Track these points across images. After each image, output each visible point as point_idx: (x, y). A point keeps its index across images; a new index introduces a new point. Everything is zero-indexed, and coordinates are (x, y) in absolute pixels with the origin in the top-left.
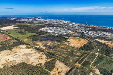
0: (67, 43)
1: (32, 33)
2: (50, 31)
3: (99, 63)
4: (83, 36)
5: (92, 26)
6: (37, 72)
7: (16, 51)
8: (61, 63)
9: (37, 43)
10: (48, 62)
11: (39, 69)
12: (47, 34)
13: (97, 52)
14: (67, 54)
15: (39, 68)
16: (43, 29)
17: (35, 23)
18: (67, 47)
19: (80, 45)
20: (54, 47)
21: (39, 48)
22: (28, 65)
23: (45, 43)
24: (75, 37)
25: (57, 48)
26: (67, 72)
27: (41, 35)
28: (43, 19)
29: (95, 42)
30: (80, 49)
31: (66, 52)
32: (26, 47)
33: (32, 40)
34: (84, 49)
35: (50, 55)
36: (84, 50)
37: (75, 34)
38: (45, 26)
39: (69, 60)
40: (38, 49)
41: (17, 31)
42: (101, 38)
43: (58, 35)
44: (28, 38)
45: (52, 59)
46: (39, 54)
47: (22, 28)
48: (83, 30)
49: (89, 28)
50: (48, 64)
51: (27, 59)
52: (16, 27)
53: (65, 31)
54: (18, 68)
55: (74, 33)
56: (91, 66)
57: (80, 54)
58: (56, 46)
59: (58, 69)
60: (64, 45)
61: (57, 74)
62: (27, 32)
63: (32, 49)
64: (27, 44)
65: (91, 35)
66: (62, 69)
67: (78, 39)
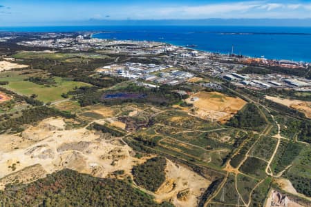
0: (186, 110)
1: (74, 80)
2: (129, 75)
3: (289, 164)
4: (228, 89)
5: (248, 59)
6: (114, 196)
7: (36, 136)
8: (180, 167)
9: (97, 111)
10: (142, 166)
11: (119, 187)
12: (124, 85)
13: (277, 134)
14: (192, 142)
15: (117, 183)
16: (106, 70)
17: (77, 52)
18: (187, 121)
19: (226, 114)
20: (151, 122)
21: (106, 124)
22: (83, 176)
23: (121, 112)
24: (206, 90)
25: (159, 124)
26: (203, 192)
27: (103, 87)
28: (99, 38)
29: (265, 104)
30: (226, 124)
31: (189, 134)
32: (64, 124)
33: (79, 102)
34: (239, 124)
35: (142, 144)
36: (239, 127)
37: (206, 83)
38: (112, 62)
39: (203, 159)
40: (103, 130)
41: (26, 77)
42: (280, 92)
43: (155, 86)
44: (64, 96)
45: (153, 156)
46: (109, 144)
47: (41, 69)
48: (226, 71)
49: (241, 66)
50: (142, 171)
51: (76, 159)
52: (20, 63)
53: (175, 74)
54: (55, 188)
55: (201, 79)
56: (269, 172)
57: (230, 141)
58: (156, 119)
59: (174, 185)
60: (179, 114)
61: (176, 198)
62: (57, 79)
63: (84, 130)
64: (66, 115)
65: (252, 83)
66: (185, 184)
67: (215, 96)
